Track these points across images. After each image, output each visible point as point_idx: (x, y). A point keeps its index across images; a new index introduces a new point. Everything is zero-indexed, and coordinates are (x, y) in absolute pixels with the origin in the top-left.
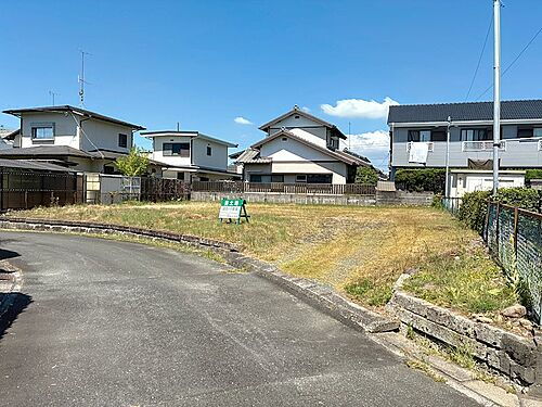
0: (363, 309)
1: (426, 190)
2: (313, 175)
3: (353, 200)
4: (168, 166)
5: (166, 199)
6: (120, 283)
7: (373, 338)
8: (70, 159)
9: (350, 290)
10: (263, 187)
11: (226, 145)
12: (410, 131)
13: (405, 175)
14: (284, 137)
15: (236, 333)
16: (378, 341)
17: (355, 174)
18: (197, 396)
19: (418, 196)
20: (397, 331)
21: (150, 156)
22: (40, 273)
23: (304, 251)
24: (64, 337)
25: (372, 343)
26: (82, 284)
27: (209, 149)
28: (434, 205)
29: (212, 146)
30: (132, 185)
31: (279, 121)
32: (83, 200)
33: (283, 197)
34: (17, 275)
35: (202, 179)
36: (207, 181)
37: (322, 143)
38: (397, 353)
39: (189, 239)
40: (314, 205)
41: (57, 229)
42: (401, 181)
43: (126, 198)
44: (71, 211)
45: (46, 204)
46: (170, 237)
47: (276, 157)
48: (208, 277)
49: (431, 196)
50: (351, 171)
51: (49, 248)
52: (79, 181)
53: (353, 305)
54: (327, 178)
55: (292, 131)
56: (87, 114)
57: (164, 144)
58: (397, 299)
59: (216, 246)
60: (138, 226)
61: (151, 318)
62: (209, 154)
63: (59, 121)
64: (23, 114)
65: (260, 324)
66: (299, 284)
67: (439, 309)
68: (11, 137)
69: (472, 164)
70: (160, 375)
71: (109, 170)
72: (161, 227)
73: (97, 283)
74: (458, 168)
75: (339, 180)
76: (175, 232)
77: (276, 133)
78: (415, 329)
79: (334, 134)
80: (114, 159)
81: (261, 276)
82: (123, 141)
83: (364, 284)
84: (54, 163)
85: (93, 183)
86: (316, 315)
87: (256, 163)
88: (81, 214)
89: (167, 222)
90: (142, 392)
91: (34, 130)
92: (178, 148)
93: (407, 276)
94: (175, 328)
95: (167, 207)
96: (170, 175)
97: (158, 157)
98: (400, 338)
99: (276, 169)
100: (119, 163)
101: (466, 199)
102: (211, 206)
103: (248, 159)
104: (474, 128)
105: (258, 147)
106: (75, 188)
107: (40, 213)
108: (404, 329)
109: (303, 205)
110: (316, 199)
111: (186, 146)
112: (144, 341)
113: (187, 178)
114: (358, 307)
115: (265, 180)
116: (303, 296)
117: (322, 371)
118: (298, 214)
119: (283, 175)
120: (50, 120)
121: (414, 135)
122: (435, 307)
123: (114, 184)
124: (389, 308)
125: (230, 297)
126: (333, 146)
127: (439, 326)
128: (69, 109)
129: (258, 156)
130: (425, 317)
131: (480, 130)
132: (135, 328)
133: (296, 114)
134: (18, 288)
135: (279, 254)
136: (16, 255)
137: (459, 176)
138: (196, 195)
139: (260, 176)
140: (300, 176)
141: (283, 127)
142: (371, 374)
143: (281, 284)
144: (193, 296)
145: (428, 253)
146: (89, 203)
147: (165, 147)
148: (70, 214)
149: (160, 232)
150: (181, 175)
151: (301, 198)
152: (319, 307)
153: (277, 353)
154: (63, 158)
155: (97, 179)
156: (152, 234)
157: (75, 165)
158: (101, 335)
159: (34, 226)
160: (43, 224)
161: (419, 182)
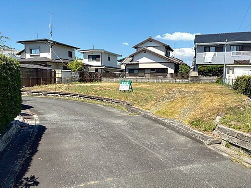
0: (201, 133)
1: (213, 75)
2: (159, 69)
3: (178, 81)
4: (91, 66)
5: (91, 81)
6: (82, 120)
7: (209, 147)
8: (48, 63)
9: (192, 123)
10: (135, 75)
11: (117, 56)
12: (205, 47)
13: (203, 68)
14: (145, 51)
15: (143, 144)
16: (212, 148)
17: (178, 68)
18: (137, 174)
19: (209, 78)
20: (220, 143)
21: (83, 61)
22: (45, 116)
23: (163, 105)
24: (66, 146)
25: (210, 150)
26: (65, 121)
27: (109, 58)
28: (217, 82)
29: (110, 56)
30: (75, 75)
31: (142, 43)
32: (55, 82)
33: (144, 80)
34: (35, 116)
35: (106, 72)
36: (109, 72)
37: (163, 54)
38: (224, 154)
39: (107, 99)
40: (159, 83)
41: (46, 95)
42: (201, 71)
43: (73, 81)
44: (51, 87)
45: (39, 84)
46: (98, 99)
47: (141, 61)
48: (121, 117)
49: (215, 78)
50: (177, 67)
51: (45, 104)
52: (53, 73)
53: (196, 131)
54: (165, 70)
55: (148, 48)
56: (54, 42)
57: (89, 56)
58: (219, 128)
59: (120, 103)
60: (82, 93)
61: (102, 137)
62: (109, 60)
63: (42, 45)
64: (25, 43)
65: (153, 140)
66: (166, 121)
67: (244, 134)
68: (20, 54)
69: (236, 62)
70: (117, 164)
71: (65, 68)
72: (93, 94)
73: (72, 120)
74: (229, 64)
75: (171, 71)
76: (100, 96)
77: (141, 50)
78: (230, 143)
79: (168, 49)
80: (68, 63)
81: (145, 117)
82: (70, 54)
83: (198, 121)
84: (41, 65)
85: (59, 74)
86: (178, 135)
87: (132, 64)
88: (56, 88)
89: (95, 92)
90: (111, 172)
91: (31, 50)
92: (95, 57)
93: (220, 117)
94: (115, 142)
95: (92, 84)
96: (92, 70)
97: (86, 61)
98: (222, 147)
99: (141, 66)
100: (70, 65)
101: (238, 80)
102: (112, 84)
103: (127, 61)
104: (237, 45)
105: (132, 56)
106: (51, 76)
107: (36, 88)
108: (224, 143)
109: (154, 83)
110: (160, 80)
111: (99, 56)
112: (103, 148)
113: (99, 71)
114: (199, 132)
115: (136, 72)
116: (169, 126)
117: (191, 163)
118: (155, 87)
119: (144, 69)
120: (37, 45)
121: (207, 49)
122: (241, 132)
123: (68, 74)
124: (215, 132)
125: (134, 127)
126: (168, 55)
127: (244, 142)
128: (46, 40)
129: (132, 61)
130: (236, 137)
131: (240, 46)
132: (97, 141)
133: (150, 40)
134: (38, 123)
135: (151, 106)
136: (32, 107)
137: (231, 68)
138: (104, 79)
139: (133, 70)
140: (152, 70)
141: (144, 46)
142: (215, 165)
143: (156, 121)
144: (118, 126)
145: (225, 106)
146: (57, 83)
147: (89, 57)
148: (50, 89)
149: (93, 97)
150: (96, 70)
151: (153, 80)
152: (179, 132)
153: (167, 154)
154: (45, 63)
155: (60, 72)
156: (90, 97)
157: (50, 66)
158: (83, 144)
159: (35, 94)
160: (39, 93)
161: (210, 71)
